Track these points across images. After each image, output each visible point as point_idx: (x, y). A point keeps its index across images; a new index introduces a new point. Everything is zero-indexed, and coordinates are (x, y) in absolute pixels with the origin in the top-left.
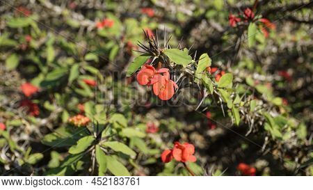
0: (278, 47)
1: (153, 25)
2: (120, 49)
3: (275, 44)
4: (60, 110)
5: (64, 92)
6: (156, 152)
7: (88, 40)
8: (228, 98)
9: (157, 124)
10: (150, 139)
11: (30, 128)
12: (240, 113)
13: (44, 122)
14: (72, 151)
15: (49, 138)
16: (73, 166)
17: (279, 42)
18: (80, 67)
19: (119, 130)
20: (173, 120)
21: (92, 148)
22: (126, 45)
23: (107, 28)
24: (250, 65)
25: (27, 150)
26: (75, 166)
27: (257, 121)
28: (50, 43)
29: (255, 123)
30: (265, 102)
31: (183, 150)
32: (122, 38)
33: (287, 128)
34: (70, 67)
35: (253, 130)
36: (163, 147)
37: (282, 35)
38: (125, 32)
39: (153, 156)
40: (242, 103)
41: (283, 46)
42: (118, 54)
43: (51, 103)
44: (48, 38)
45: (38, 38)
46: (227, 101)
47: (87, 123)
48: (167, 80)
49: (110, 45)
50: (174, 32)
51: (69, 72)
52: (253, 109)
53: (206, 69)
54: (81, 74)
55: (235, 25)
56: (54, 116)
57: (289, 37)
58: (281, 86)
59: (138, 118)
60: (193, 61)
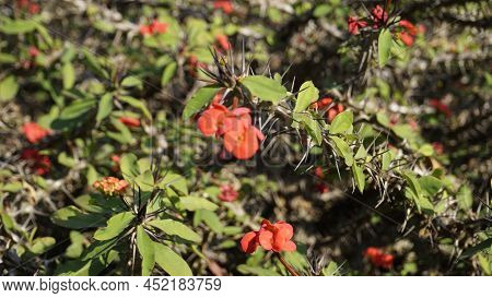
0: (429, 61)
1: (231, 29)
2: (177, 67)
3: (423, 58)
4: (83, 165)
5: (90, 137)
6: (235, 230)
7: (129, 52)
8: (346, 150)
9: (237, 186)
10: (227, 210)
11: (36, 195)
12: (366, 172)
13: (58, 184)
14: (99, 235)
15: (64, 214)
16: (101, 259)
17: (431, 53)
18: (114, 98)
19: (174, 200)
20: (263, 178)
21: (131, 231)
22: (188, 62)
23: (156, 36)
24: (385, 91)
25: (30, 231)
26: (105, 259)
27: (392, 184)
28: (67, 58)
29: (389, 187)
30: (406, 152)
31: (275, 232)
32: (181, 51)
33: (442, 193)
34: (98, 98)
35: (386, 198)
36: (247, 222)
37: (435, 42)
38: (185, 41)
39: (231, 237)
40: (369, 158)
41: (436, 60)
42: (175, 75)
43: (70, 154)
44: (65, 51)
45: (48, 51)
46: (344, 154)
47: (124, 189)
48: (247, 126)
49: (162, 61)
50: (264, 39)
51: (97, 105)
52: (386, 165)
53: (311, 106)
54: (116, 109)
55: (357, 32)
56: (74, 175)
57: (447, 46)
58: (433, 122)
59: (207, 177)
60: (289, 94)
